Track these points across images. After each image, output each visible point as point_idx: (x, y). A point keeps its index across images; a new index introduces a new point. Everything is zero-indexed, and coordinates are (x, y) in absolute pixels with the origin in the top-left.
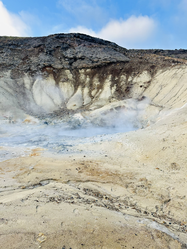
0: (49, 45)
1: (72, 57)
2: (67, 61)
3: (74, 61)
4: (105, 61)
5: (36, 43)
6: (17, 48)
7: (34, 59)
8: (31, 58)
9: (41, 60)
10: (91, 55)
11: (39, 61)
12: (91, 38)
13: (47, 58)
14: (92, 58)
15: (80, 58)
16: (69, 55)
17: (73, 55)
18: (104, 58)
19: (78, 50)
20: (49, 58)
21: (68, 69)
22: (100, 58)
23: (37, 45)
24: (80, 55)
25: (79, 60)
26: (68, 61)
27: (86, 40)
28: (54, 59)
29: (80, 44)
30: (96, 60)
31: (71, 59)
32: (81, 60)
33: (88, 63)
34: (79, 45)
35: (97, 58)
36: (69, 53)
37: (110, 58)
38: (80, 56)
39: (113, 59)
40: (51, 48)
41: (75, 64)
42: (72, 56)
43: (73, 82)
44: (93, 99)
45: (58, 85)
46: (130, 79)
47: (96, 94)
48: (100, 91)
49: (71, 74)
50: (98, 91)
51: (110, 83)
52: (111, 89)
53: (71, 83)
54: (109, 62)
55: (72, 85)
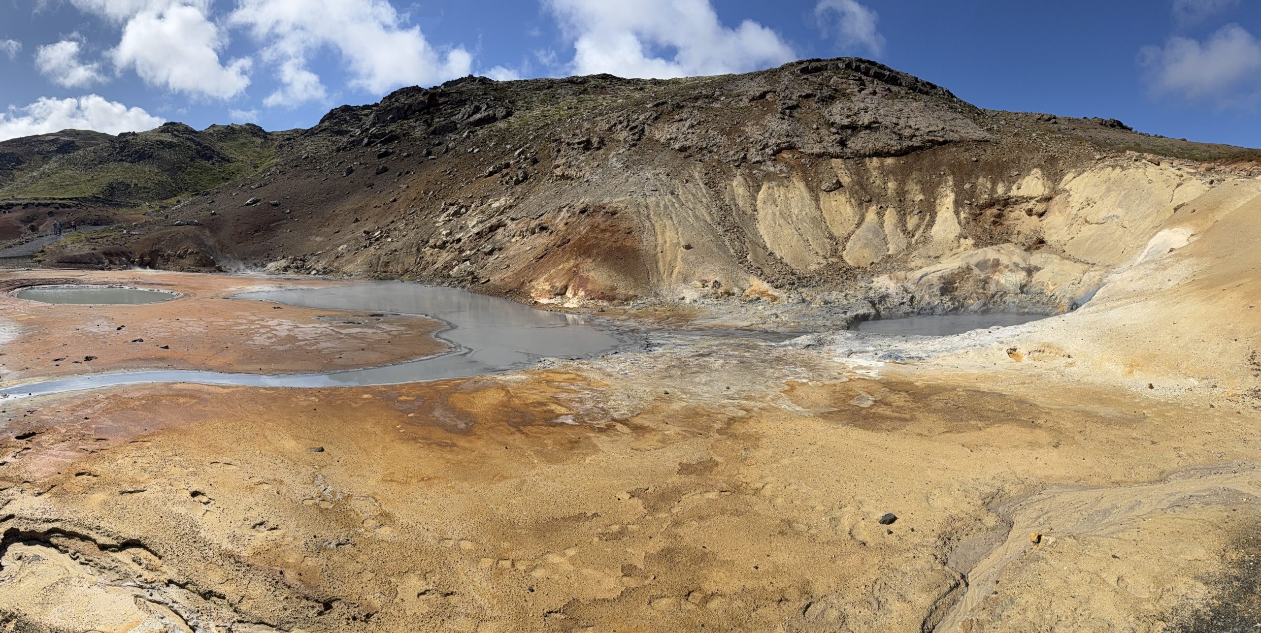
0: (787, 92)
1: (846, 124)
2: (834, 133)
3: (852, 135)
4: (933, 138)
5: (755, 88)
6: (711, 105)
7: (752, 130)
8: (747, 130)
9: (771, 134)
10: (894, 121)
11: (767, 135)
12: (888, 73)
13: (785, 126)
14: (899, 127)
15: (868, 127)
16: (837, 119)
17: (849, 116)
18: (927, 130)
19: (862, 105)
20: (789, 128)
21: (837, 157)
22: (918, 129)
23: (758, 94)
24: (865, 119)
25: (864, 132)
26: (837, 133)
27: (879, 76)
28: (801, 130)
29: (863, 89)
30: (907, 132)
31: (844, 127)
32: (868, 131)
33: (889, 142)
34: (860, 91)
35: (910, 127)
36: (837, 112)
37: (943, 129)
38: (866, 122)
39: (951, 133)
40: (790, 99)
41: (856, 143)
42: (846, 122)
43: (853, 193)
44: (913, 240)
45: (817, 200)
46: (1000, 190)
47: (918, 226)
48: (928, 218)
49: (846, 171)
50: (922, 219)
51: (952, 197)
52: (957, 213)
53: (848, 196)
54: (941, 140)
55: (853, 200)
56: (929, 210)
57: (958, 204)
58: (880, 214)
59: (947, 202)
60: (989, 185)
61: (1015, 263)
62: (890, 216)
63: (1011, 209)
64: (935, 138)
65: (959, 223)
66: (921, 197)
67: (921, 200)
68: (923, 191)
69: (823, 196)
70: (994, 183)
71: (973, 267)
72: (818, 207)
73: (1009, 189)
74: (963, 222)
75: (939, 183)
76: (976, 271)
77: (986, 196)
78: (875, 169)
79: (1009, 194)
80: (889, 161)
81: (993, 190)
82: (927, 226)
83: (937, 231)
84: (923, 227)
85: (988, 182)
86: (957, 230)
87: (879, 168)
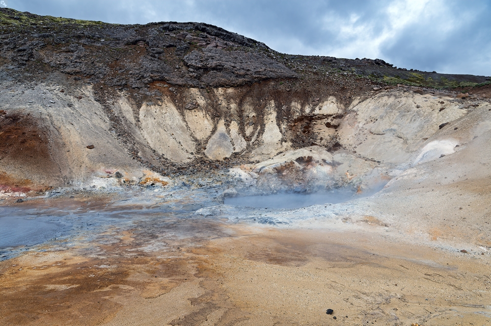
0: (155, 42)
2: (192, 72)
3: (204, 74)
4: (258, 76)
5: (129, 37)
6: (93, 44)
7: (129, 66)
8: (126, 65)
9: (146, 69)
12: (225, 33)
13: (155, 65)
14: (236, 69)
15: (213, 69)
16: (193, 63)
17: (201, 61)
18: (255, 71)
19: (209, 54)
21: (194, 87)
22: (248, 70)
23: (131, 41)
25: (212, 72)
26: (194, 72)
27: (217, 35)
28: (167, 69)
29: (209, 44)
30: (241, 72)
31: (199, 68)
32: (215, 71)
33: (229, 78)
34: (207, 45)
35: (243, 69)
37: (265, 70)
38: (214, 65)
39: (271, 73)
40: (158, 47)
41: (206, 78)
42: (199, 65)
43: (207, 111)
44: (251, 143)
45: (182, 114)
46: (307, 110)
47: (253, 134)
48: (259, 128)
49: (201, 96)
50: (255, 129)
51: (275, 114)
52: (279, 125)
53: (204, 113)
54: (264, 77)
55: (207, 115)
56: (259, 123)
57: (279, 119)
58: (227, 125)
59: (271, 117)
60: (299, 107)
61: (323, 160)
62: (234, 127)
63: (315, 123)
64: (260, 76)
65: (281, 132)
66: (254, 114)
67: (254, 116)
68: (255, 110)
69: (187, 112)
70: (303, 105)
71: (294, 161)
72: (184, 120)
73: (313, 110)
74: (284, 131)
75: (265, 105)
76: (297, 164)
77: (298, 114)
78: (220, 96)
79: (313, 113)
80: (230, 90)
81: (302, 110)
82: (259, 133)
83: (266, 137)
84: (256, 134)
85: (299, 105)
86: (280, 136)
87: (223, 95)
